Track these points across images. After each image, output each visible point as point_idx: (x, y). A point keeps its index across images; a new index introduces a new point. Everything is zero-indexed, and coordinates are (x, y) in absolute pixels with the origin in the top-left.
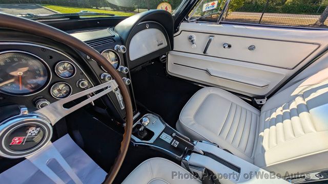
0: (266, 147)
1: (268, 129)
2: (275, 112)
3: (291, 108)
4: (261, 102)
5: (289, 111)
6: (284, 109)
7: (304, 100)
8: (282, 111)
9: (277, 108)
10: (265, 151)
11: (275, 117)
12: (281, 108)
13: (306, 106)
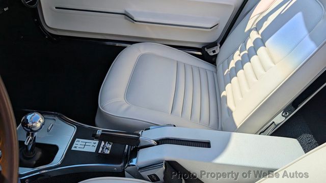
0: (232, 107)
1: (229, 85)
2: (233, 59)
3: (247, 48)
4: (214, 52)
5: (246, 52)
6: (241, 52)
7: (259, 34)
8: (239, 55)
9: (233, 53)
10: (232, 112)
11: (234, 66)
12: (238, 52)
13: (262, 39)
